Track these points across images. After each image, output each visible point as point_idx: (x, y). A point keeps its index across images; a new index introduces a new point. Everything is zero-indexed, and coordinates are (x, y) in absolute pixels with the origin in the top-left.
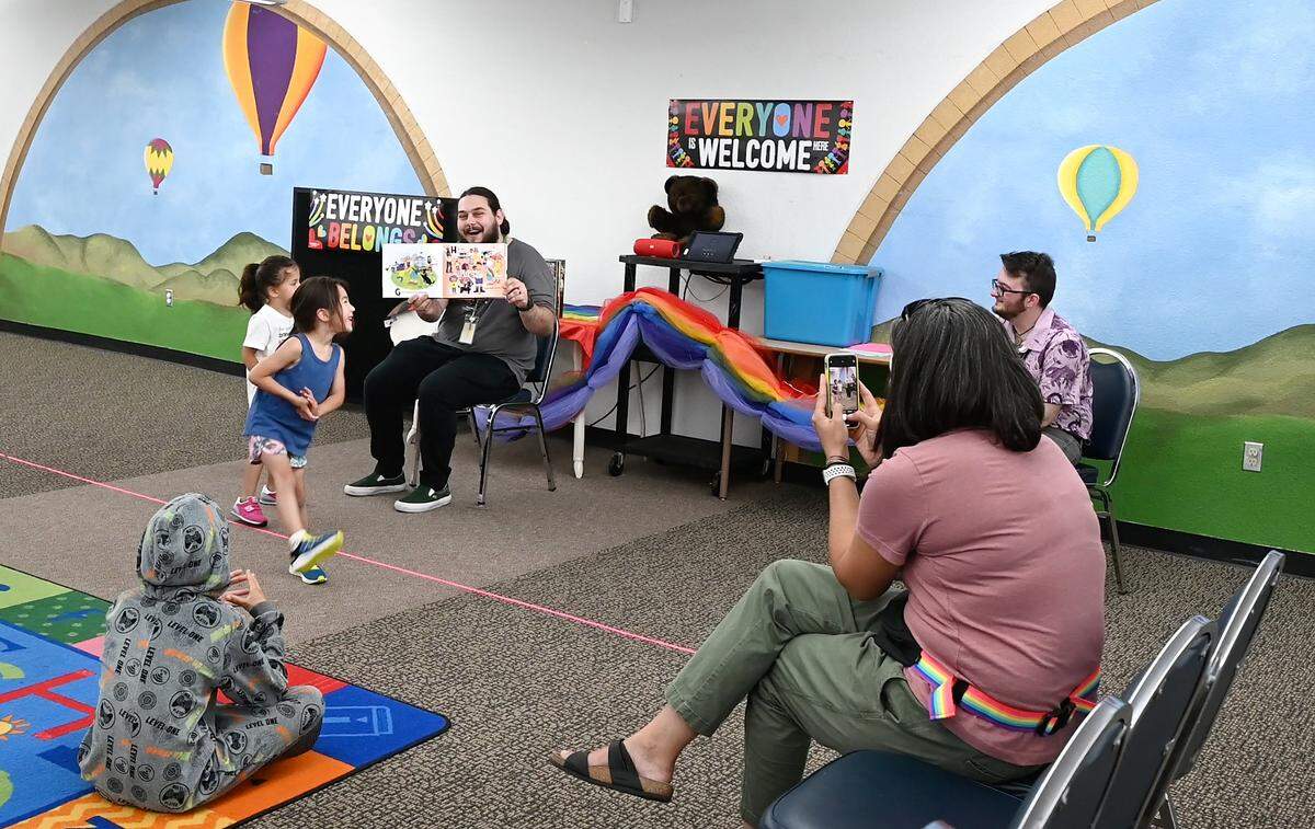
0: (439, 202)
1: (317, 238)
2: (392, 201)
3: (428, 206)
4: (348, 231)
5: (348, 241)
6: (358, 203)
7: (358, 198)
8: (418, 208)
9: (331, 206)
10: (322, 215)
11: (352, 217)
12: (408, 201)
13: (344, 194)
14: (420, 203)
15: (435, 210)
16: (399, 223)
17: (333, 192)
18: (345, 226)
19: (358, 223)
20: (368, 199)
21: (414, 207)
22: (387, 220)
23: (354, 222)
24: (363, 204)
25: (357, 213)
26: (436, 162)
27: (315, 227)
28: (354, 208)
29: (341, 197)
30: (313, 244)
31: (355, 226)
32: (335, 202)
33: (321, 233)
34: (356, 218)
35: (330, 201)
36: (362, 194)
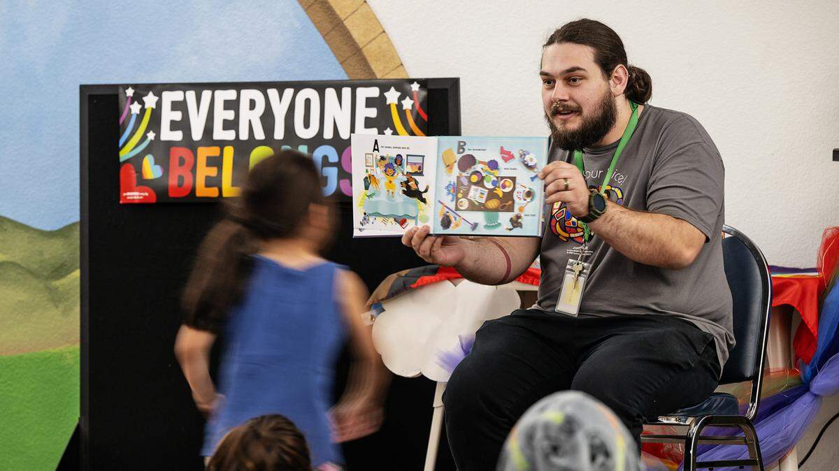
0: (415, 87)
1: (143, 183)
2: (312, 94)
3: (392, 96)
4: (216, 162)
5: (214, 182)
6: (232, 105)
7: (231, 94)
8: (370, 102)
9: (168, 115)
10: (151, 136)
11: (219, 134)
12: (346, 92)
13: (198, 87)
14: (374, 92)
15: (408, 104)
16: (328, 134)
17: (172, 87)
18: (204, 153)
19: (236, 143)
20: (256, 95)
21: (361, 102)
22: (302, 132)
23: (222, 144)
24: (244, 104)
25: (231, 125)
26: (372, 18)
27: (137, 161)
28: (221, 115)
29: (191, 95)
30: (134, 196)
31: (229, 152)
32: (179, 106)
33: (151, 170)
34: (230, 135)
35: (166, 106)
36: (238, 86)
